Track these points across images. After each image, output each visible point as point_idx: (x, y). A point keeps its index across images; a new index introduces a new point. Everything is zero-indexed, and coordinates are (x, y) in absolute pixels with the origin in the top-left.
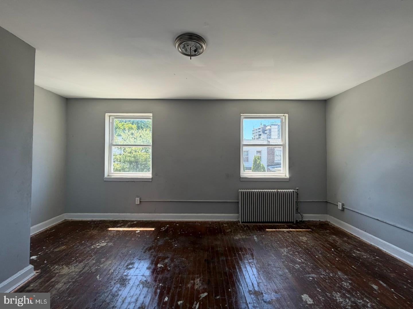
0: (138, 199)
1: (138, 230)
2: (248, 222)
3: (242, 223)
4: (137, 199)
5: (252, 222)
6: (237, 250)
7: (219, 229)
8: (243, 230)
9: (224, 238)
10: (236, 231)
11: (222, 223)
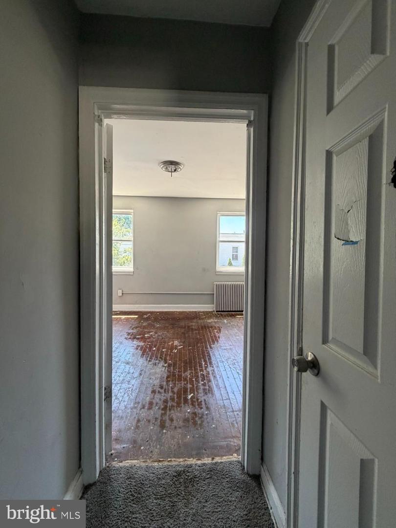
0: (121, 291)
1: (123, 317)
2: (222, 311)
3: (217, 312)
4: (119, 291)
5: (225, 311)
6: (208, 327)
7: (195, 316)
8: (216, 317)
9: (199, 321)
10: (210, 317)
11: (199, 312)
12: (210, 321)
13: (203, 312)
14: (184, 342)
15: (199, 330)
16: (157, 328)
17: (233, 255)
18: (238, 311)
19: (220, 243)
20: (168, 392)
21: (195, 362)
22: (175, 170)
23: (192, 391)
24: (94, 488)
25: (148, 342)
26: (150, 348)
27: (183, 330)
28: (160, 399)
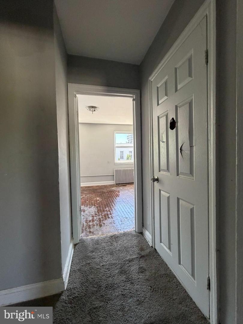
3: (116, 184)
5: (120, 184)
6: (113, 191)
7: (106, 187)
8: (116, 186)
9: (107, 189)
10: (113, 187)
11: (106, 185)
12: (113, 189)
13: (109, 185)
14: (102, 198)
15: (108, 193)
16: (86, 193)
17: (121, 156)
18: (127, 183)
19: (116, 148)
20: (100, 215)
21: (110, 205)
22: (94, 111)
23: (110, 214)
24: (78, 244)
25: (83, 199)
26: (85, 202)
27: (100, 194)
28: (97, 218)
